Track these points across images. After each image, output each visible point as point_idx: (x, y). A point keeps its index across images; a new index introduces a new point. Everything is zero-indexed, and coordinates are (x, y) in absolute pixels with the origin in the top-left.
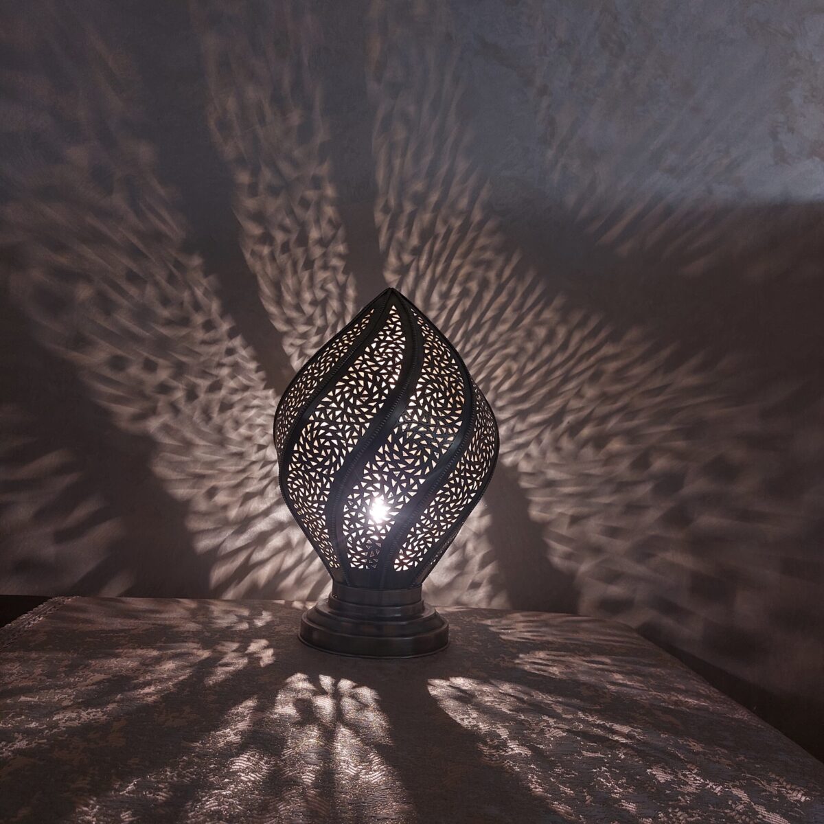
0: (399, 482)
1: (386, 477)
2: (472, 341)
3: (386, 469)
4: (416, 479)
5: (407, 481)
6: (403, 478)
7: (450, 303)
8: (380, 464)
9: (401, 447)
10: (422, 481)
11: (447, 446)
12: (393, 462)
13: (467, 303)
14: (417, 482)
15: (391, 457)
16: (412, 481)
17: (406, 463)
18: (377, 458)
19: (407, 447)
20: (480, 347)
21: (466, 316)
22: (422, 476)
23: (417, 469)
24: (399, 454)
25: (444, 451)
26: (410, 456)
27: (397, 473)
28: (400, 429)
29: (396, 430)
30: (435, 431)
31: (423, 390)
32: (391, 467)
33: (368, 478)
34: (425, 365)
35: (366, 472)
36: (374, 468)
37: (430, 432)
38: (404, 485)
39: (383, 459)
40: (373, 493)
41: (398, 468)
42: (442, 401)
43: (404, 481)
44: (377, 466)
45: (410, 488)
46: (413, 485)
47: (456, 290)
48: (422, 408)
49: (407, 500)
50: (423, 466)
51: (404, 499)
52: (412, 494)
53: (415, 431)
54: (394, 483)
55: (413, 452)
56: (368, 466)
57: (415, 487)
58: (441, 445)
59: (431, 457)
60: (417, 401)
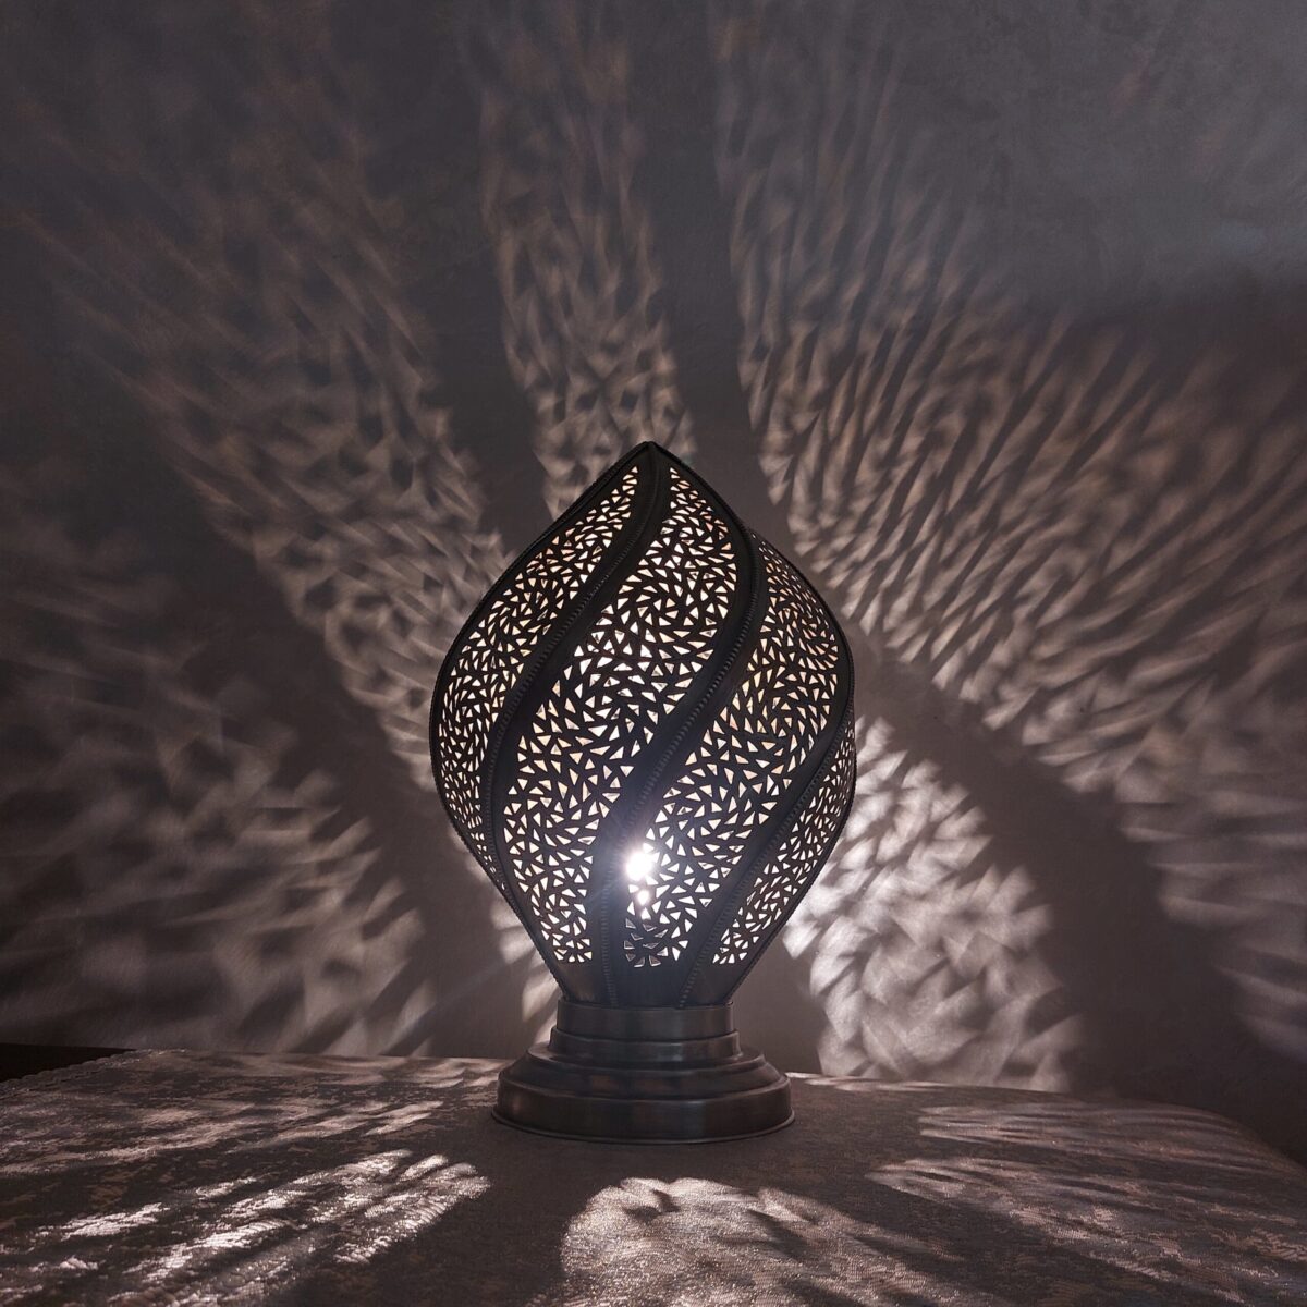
0: (584, 775)
1: (557, 765)
2: (959, 532)
3: (555, 751)
4: (615, 765)
5: (598, 771)
6: (590, 765)
7: (900, 473)
8: (545, 740)
9: (580, 704)
10: (627, 770)
11: (677, 698)
12: (568, 734)
13: (940, 460)
14: (617, 773)
15: (562, 725)
16: (607, 772)
17: (591, 736)
18: (538, 729)
19: (591, 703)
20: (981, 539)
21: (939, 485)
22: (627, 759)
23: (615, 746)
24: (577, 718)
25: (669, 708)
26: (599, 721)
27: (577, 757)
28: (576, 670)
29: (568, 672)
30: (650, 669)
31: (632, 596)
32: (564, 744)
33: (527, 769)
34: (650, 552)
35: (521, 758)
36: (535, 749)
37: (637, 671)
38: (594, 779)
39: (547, 731)
40: (542, 799)
41: (577, 747)
42: (673, 615)
43: (592, 772)
44: (539, 744)
45: (604, 784)
46: (611, 778)
47: (912, 443)
48: (625, 628)
49: (605, 811)
50: (626, 740)
51: (598, 808)
52: (612, 798)
53: (607, 672)
54: (574, 777)
55: (604, 713)
56: (523, 745)
57: (616, 784)
58: (662, 698)
59: (642, 721)
60: (616, 618)
